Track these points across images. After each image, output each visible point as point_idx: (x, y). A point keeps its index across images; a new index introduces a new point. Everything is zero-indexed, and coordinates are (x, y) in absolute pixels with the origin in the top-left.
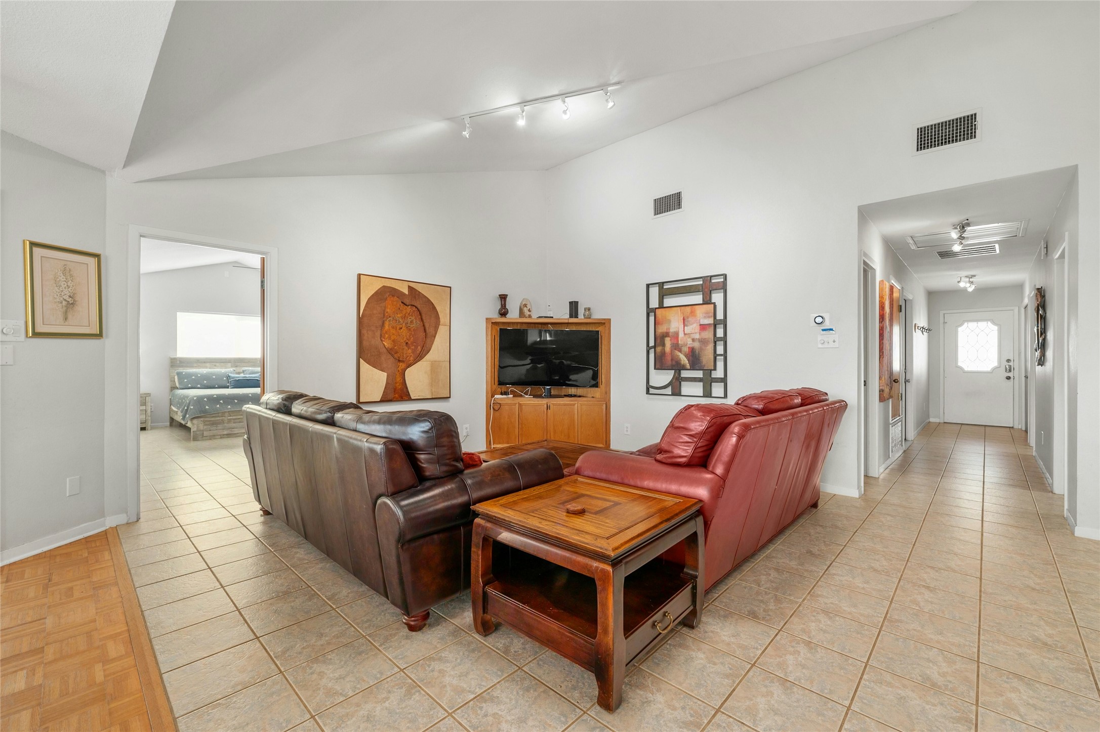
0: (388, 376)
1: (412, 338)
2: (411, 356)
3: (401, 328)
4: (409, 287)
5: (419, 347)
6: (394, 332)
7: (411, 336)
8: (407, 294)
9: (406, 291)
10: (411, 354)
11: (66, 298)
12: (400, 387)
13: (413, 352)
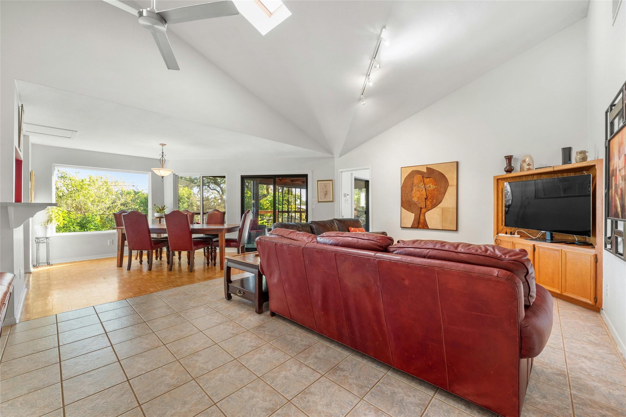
0: (415, 215)
1: (430, 196)
2: (429, 205)
3: (422, 191)
4: (427, 168)
5: (435, 200)
6: (418, 193)
7: (430, 194)
8: (426, 172)
9: (425, 171)
10: (429, 204)
11: (325, 192)
12: (422, 221)
13: (431, 203)
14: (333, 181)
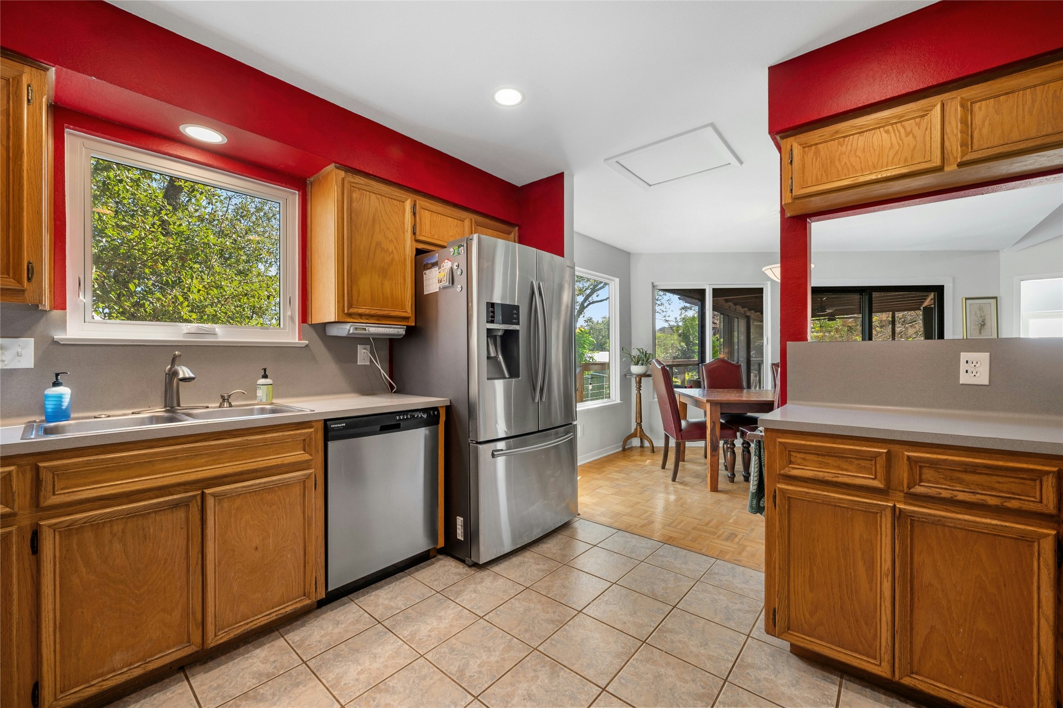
11: (980, 322)
14: (998, 299)
